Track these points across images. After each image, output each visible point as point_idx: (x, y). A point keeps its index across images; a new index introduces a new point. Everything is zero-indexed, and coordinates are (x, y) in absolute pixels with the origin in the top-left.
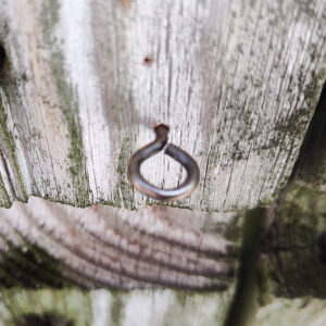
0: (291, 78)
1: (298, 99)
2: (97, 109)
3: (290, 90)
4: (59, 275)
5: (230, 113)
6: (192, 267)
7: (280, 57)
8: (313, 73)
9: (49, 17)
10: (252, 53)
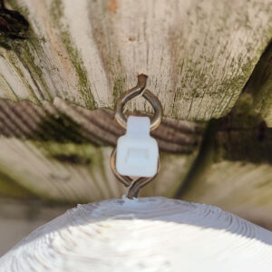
0: (233, 60)
1: (238, 71)
2: (97, 62)
3: (232, 66)
4: (80, 135)
5: (190, 74)
6: (170, 137)
7: (225, 48)
8: (249, 58)
9: (56, 12)
10: (205, 45)
